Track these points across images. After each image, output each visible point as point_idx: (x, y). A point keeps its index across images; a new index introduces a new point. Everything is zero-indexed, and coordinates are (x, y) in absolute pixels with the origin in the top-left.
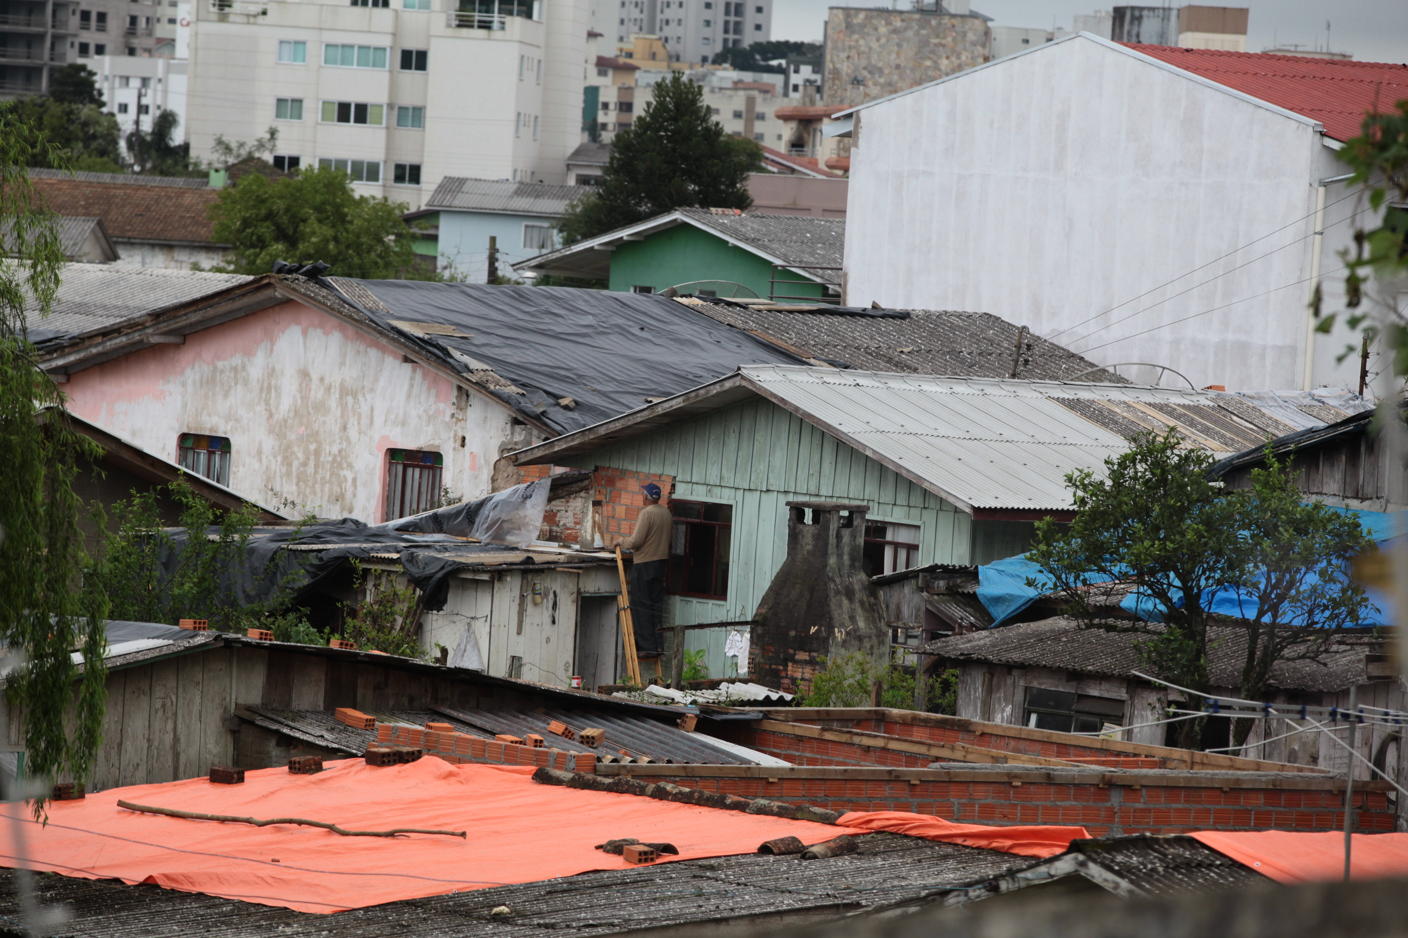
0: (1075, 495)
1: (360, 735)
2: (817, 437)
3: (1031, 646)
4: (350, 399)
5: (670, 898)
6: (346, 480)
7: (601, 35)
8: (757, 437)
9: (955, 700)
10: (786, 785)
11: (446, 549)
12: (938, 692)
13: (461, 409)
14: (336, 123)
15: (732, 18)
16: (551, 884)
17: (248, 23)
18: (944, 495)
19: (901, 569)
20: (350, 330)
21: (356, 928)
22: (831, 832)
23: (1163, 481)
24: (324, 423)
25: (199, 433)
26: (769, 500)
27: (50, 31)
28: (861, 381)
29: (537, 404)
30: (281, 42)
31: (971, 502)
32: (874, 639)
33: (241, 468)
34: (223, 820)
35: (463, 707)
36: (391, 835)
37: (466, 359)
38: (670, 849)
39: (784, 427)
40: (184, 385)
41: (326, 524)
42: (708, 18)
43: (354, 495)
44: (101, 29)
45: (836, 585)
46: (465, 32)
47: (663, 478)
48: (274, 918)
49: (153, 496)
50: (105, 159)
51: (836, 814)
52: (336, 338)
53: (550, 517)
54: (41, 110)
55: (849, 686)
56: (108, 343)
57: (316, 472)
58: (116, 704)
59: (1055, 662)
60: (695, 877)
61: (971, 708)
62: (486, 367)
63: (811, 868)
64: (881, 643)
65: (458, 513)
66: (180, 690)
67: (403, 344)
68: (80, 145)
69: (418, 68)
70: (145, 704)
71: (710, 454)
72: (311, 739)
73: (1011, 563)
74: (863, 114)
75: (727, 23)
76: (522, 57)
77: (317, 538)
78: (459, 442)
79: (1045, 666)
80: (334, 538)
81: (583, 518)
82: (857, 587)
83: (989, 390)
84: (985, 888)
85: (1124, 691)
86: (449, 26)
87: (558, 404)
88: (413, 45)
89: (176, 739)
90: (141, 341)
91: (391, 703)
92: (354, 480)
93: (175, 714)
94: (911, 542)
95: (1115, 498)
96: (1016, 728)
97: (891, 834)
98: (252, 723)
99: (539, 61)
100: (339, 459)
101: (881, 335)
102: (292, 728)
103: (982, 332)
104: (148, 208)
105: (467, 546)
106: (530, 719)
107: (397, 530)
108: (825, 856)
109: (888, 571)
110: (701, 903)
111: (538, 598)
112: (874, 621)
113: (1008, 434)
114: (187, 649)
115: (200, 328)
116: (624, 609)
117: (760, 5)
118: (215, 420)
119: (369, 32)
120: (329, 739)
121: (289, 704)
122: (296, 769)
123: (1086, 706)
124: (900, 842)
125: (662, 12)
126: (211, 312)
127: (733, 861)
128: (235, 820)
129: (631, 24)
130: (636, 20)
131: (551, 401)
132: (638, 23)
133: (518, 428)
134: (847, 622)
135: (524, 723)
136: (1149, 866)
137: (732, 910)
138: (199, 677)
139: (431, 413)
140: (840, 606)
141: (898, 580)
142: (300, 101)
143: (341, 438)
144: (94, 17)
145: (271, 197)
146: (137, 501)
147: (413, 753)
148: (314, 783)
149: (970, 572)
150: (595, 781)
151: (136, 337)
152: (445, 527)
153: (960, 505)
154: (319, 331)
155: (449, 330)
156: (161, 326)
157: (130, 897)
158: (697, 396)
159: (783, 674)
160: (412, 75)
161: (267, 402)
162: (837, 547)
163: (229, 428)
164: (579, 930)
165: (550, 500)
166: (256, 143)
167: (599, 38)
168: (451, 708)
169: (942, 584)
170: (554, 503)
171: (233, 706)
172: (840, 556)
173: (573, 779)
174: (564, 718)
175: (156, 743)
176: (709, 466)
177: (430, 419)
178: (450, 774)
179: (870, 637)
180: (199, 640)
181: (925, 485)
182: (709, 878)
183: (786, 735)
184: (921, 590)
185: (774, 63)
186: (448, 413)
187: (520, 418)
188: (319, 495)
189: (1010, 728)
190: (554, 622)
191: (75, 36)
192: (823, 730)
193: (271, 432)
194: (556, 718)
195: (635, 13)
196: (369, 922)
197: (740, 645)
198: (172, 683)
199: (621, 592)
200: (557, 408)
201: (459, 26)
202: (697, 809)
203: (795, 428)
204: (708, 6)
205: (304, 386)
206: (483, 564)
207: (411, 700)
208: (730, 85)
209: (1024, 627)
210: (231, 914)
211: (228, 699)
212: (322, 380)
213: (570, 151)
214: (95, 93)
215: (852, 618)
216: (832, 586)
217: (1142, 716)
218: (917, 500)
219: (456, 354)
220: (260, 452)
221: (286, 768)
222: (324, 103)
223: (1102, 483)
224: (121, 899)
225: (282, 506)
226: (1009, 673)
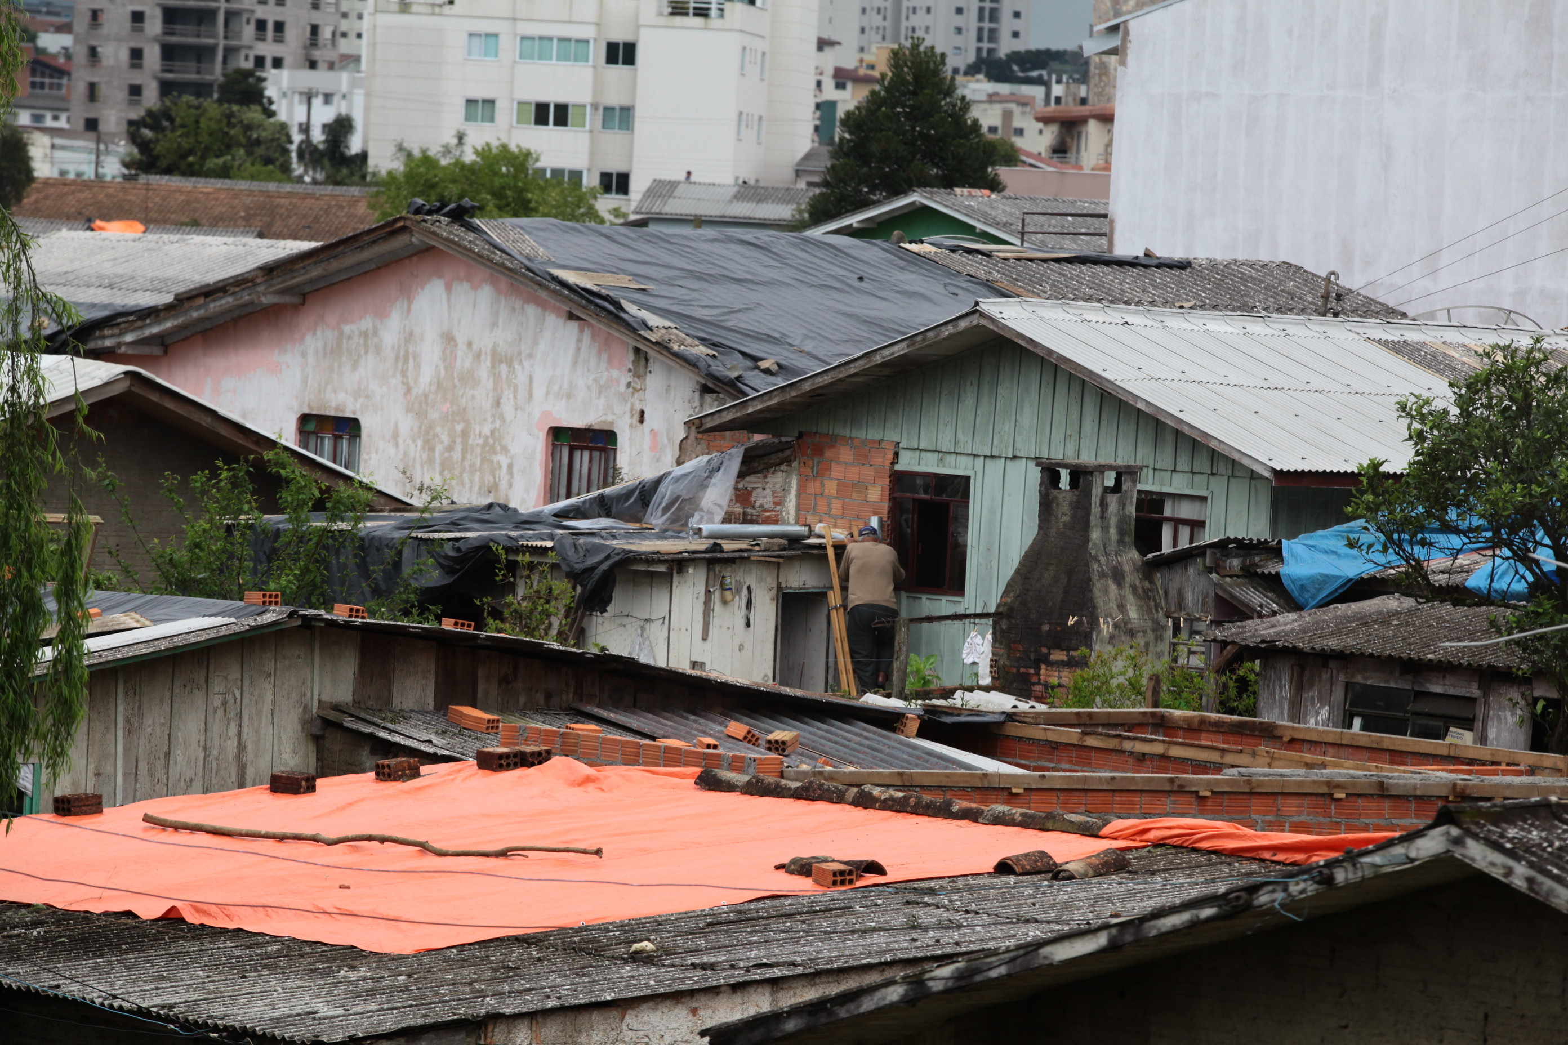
0: (1409, 427)
1: (480, 739)
2: (1076, 388)
3: (1353, 631)
4: (504, 368)
5: (874, 930)
6: (500, 467)
7: (839, 43)
8: (1000, 390)
9: (1255, 703)
10: (1034, 797)
11: (614, 537)
12: (1233, 692)
13: (639, 377)
14: (533, 126)
15: (987, 25)
16: (712, 913)
17: (433, 14)
18: (1236, 456)
19: (1184, 544)
20: (504, 282)
21: (446, 971)
22: (1093, 846)
23: (1525, 410)
24: (473, 397)
25: (322, 413)
26: (1016, 469)
27: (222, 43)
28: (1130, 319)
29: (730, 368)
30: (471, 35)
31: (1271, 464)
32: (1151, 635)
33: (373, 456)
34: (281, 838)
35: (616, 705)
36: (503, 854)
37: (644, 314)
38: (874, 868)
39: (1034, 376)
40: (304, 355)
41: (468, 510)
42: (959, 25)
43: (510, 485)
44: (279, 39)
45: (1100, 565)
46: (678, 20)
47: (883, 445)
48: (335, 959)
49: (244, 468)
50: (270, 167)
51: (1100, 823)
52: (486, 292)
53: (742, 496)
54: (197, 112)
55: (1118, 686)
56: (212, 305)
57: (464, 458)
58: (162, 701)
59: (1384, 649)
60: (908, 903)
61: (1276, 711)
62: (668, 324)
63: (1066, 892)
64: (1159, 638)
65: (629, 493)
66: (246, 683)
67: (567, 297)
68: (242, 151)
69: (625, 63)
70: (200, 703)
71: (942, 412)
72: (415, 744)
73: (1323, 537)
74: (1132, 25)
75: (980, 30)
76: (744, 48)
77: (455, 525)
78: (637, 416)
79: (1371, 655)
80: (476, 525)
81: (785, 496)
82: (1127, 568)
83: (1291, 330)
84: (1313, 878)
85: (1475, 685)
86: (660, 14)
87: (758, 368)
88: (620, 36)
89: (241, 747)
90: (252, 303)
91: (522, 700)
92: (510, 467)
93: (240, 714)
94: (1196, 518)
95: (1463, 431)
96: (1334, 732)
97: (1175, 847)
98: (338, 726)
99: (764, 54)
100: (491, 441)
101: (1155, 287)
102: (391, 731)
103: (1280, 284)
104: (316, 219)
105: (639, 534)
106: (702, 721)
107: (555, 515)
108: (1085, 875)
109: (1167, 548)
110: (915, 935)
111: (728, 595)
112: (1149, 611)
113: (1317, 383)
114: (253, 628)
115: (322, 284)
116: (836, 608)
117: (1017, 9)
118: (341, 397)
119: (570, 22)
120: (439, 744)
121: (388, 702)
122: (384, 775)
123: (1425, 706)
124: (1187, 857)
125: (907, 18)
126: (334, 265)
127: (960, 883)
128: (297, 837)
129: (873, 33)
130: (878, 28)
131: (749, 363)
132: (881, 31)
133: (708, 398)
134: (1115, 612)
135: (695, 725)
136: (1557, 844)
137: (957, 944)
138: (270, 666)
139: (602, 382)
140: (1106, 592)
141: (1181, 558)
142: (492, 102)
143: (493, 416)
144: (270, 26)
145: (442, 180)
146: (224, 475)
147: (539, 753)
148: (408, 792)
149: (1272, 548)
150: (778, 785)
151: (246, 297)
152: (614, 510)
153: (1256, 468)
154: (466, 285)
155: (623, 280)
156: (275, 281)
157: (144, 935)
158: (924, 340)
159: (1034, 680)
160: (619, 70)
161: (404, 374)
162: (1102, 517)
163: (358, 406)
164: (748, 971)
165: (741, 475)
166: (441, 149)
167: (837, 47)
168: (599, 706)
169: (1236, 562)
170: (748, 479)
171: (316, 704)
172: (1105, 529)
173: (749, 783)
174: (747, 719)
175: (215, 752)
176: (941, 427)
177: (602, 389)
178: (588, 780)
179: (1145, 632)
180: (269, 617)
181: (1213, 444)
182: (927, 905)
183: (1036, 742)
184: (1210, 570)
185: (1034, 74)
186: (623, 382)
187: (711, 385)
188: (468, 486)
189: (1328, 732)
190: (748, 625)
191: (250, 47)
192: (1084, 733)
193: (409, 410)
194: (737, 720)
195: (878, 20)
196: (463, 963)
197: (981, 649)
198: (235, 674)
199: (832, 588)
200: (756, 372)
201: (672, 14)
202: (914, 819)
203: (1048, 377)
204: (959, 11)
205: (448, 352)
206: (658, 552)
207: (548, 696)
208: (984, 98)
209: (1342, 609)
210: (278, 955)
211: (309, 695)
212: (470, 344)
213: (799, 155)
214: (265, 101)
215: (1122, 607)
216: (1096, 566)
217: (1499, 718)
218: (1202, 464)
219: (632, 309)
220: (395, 435)
221: (372, 775)
222: (520, 103)
223: (1445, 412)
224: (132, 937)
225: (416, 493)
226: (1325, 665)
